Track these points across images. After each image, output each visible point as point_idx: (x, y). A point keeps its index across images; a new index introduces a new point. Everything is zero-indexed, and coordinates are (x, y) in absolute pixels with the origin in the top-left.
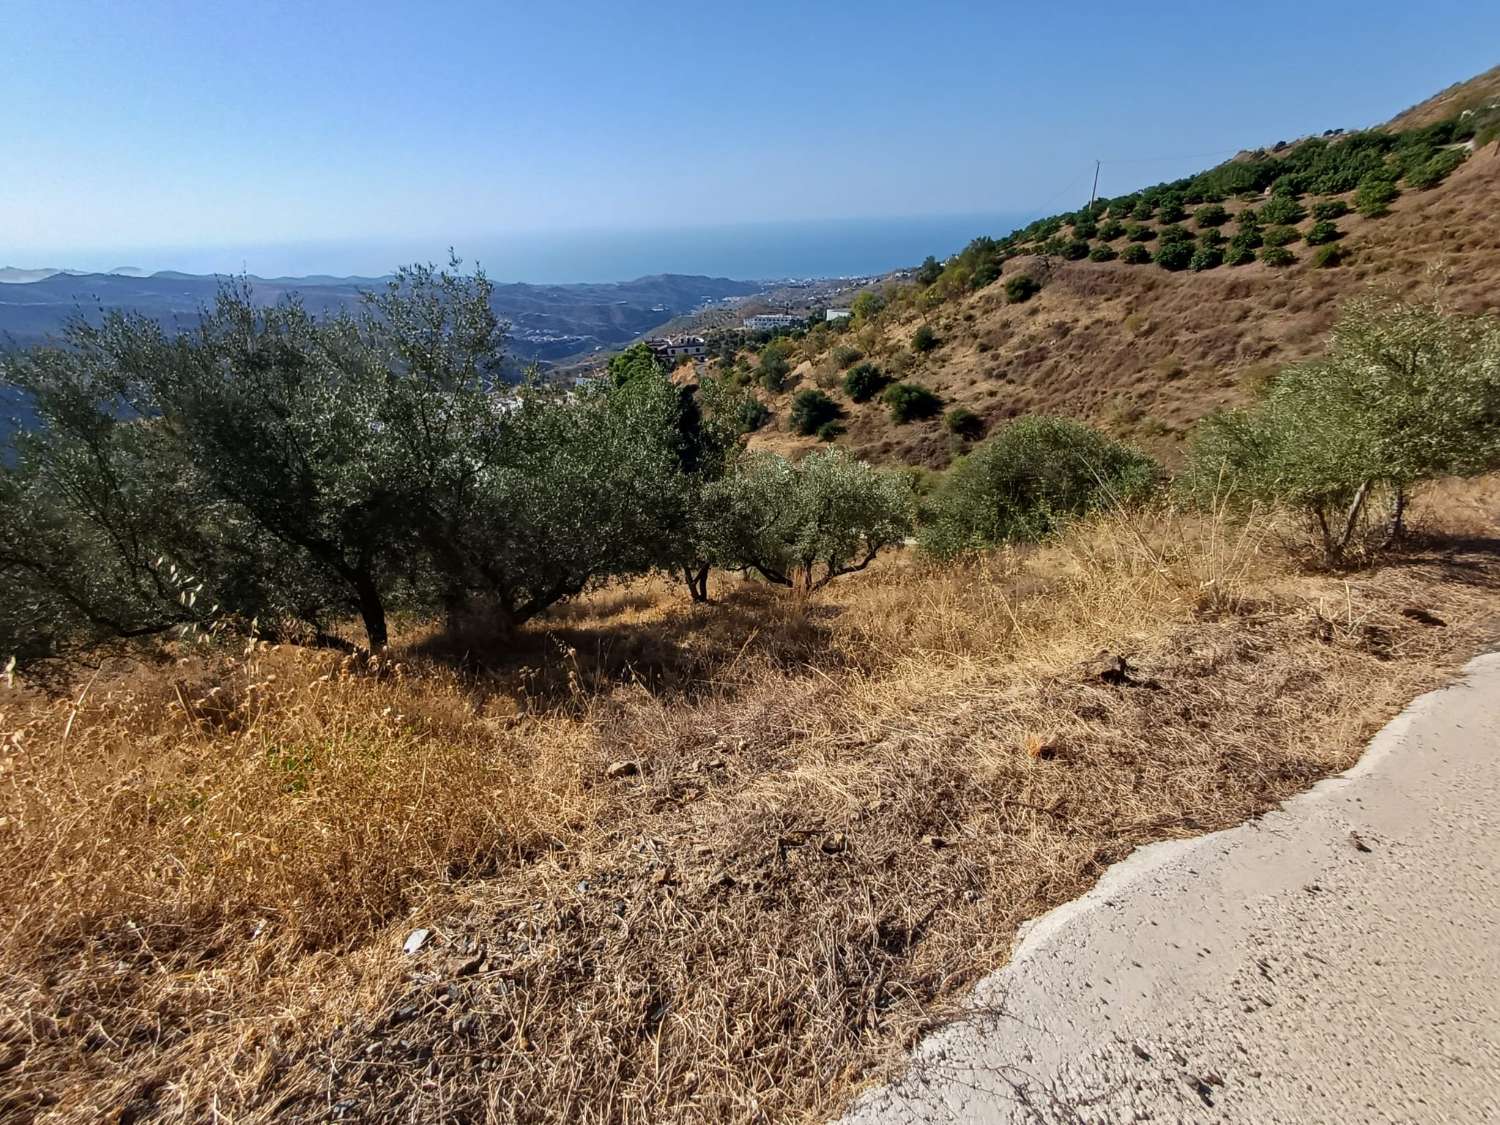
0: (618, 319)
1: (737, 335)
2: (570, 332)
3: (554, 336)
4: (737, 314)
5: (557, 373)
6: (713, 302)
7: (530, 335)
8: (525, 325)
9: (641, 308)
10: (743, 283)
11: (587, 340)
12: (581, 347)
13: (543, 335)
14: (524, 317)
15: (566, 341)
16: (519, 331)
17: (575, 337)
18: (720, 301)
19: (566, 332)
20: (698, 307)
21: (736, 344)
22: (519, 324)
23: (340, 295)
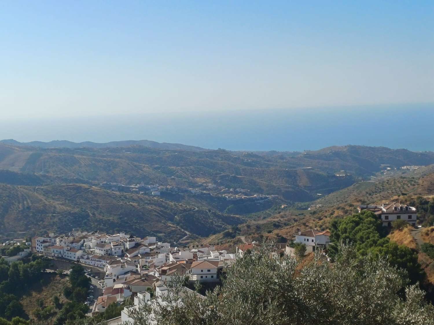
0: (303, 182)
1: (427, 202)
2: (260, 191)
3: (246, 194)
4: (420, 182)
5: (248, 227)
6: (392, 169)
7: (224, 193)
8: (221, 184)
9: (325, 174)
10: (422, 154)
11: (274, 198)
12: (267, 205)
13: (236, 193)
14: (222, 178)
15: (256, 199)
16: (216, 189)
17: (264, 196)
18: (398, 169)
19: (256, 192)
20: (377, 174)
21: (426, 210)
22: (215, 182)
23: (76, 156)
